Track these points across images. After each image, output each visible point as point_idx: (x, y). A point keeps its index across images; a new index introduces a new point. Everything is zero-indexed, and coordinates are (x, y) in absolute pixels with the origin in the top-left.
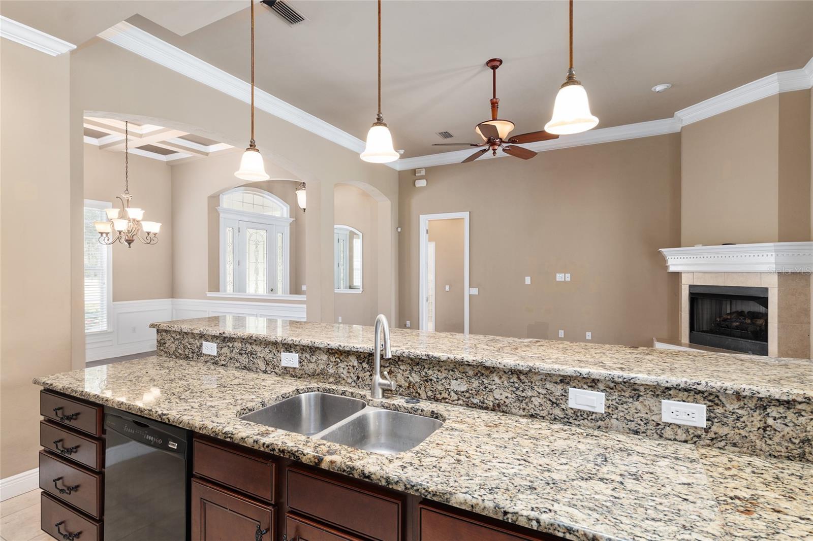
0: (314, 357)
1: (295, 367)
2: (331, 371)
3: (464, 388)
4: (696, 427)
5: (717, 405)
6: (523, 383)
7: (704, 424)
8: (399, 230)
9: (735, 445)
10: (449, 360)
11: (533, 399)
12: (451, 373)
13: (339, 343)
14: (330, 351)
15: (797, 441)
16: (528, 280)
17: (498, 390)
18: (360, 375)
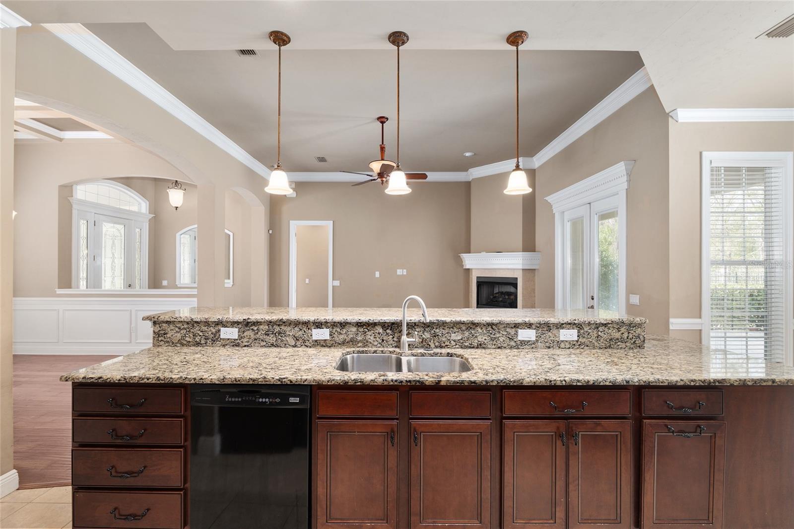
0: (344, 330)
1: (326, 339)
2: (359, 338)
3: (459, 338)
4: (573, 341)
5: (581, 329)
6: (494, 330)
7: (576, 338)
8: (271, 232)
9: (587, 346)
10: (452, 322)
11: (500, 338)
12: (451, 329)
13: (369, 318)
14: (359, 324)
15: (608, 340)
16: (377, 274)
17: (480, 336)
18: (384, 339)
